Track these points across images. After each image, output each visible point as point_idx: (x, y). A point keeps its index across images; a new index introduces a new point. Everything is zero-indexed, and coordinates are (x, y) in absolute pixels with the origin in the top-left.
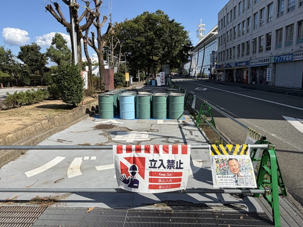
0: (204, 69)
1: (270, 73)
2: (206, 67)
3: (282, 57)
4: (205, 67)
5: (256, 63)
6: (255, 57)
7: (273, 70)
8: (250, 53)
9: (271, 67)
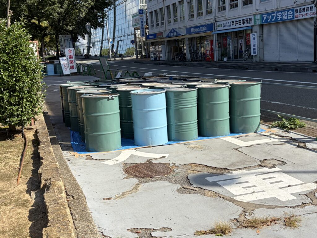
0: (118, 41)
1: (256, 42)
2: (122, 38)
3: (275, 14)
4: (119, 39)
5: (227, 26)
6: (224, 18)
7: (260, 37)
8: (214, 11)
9: (256, 32)
